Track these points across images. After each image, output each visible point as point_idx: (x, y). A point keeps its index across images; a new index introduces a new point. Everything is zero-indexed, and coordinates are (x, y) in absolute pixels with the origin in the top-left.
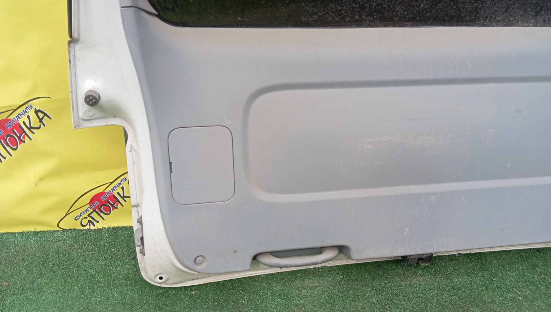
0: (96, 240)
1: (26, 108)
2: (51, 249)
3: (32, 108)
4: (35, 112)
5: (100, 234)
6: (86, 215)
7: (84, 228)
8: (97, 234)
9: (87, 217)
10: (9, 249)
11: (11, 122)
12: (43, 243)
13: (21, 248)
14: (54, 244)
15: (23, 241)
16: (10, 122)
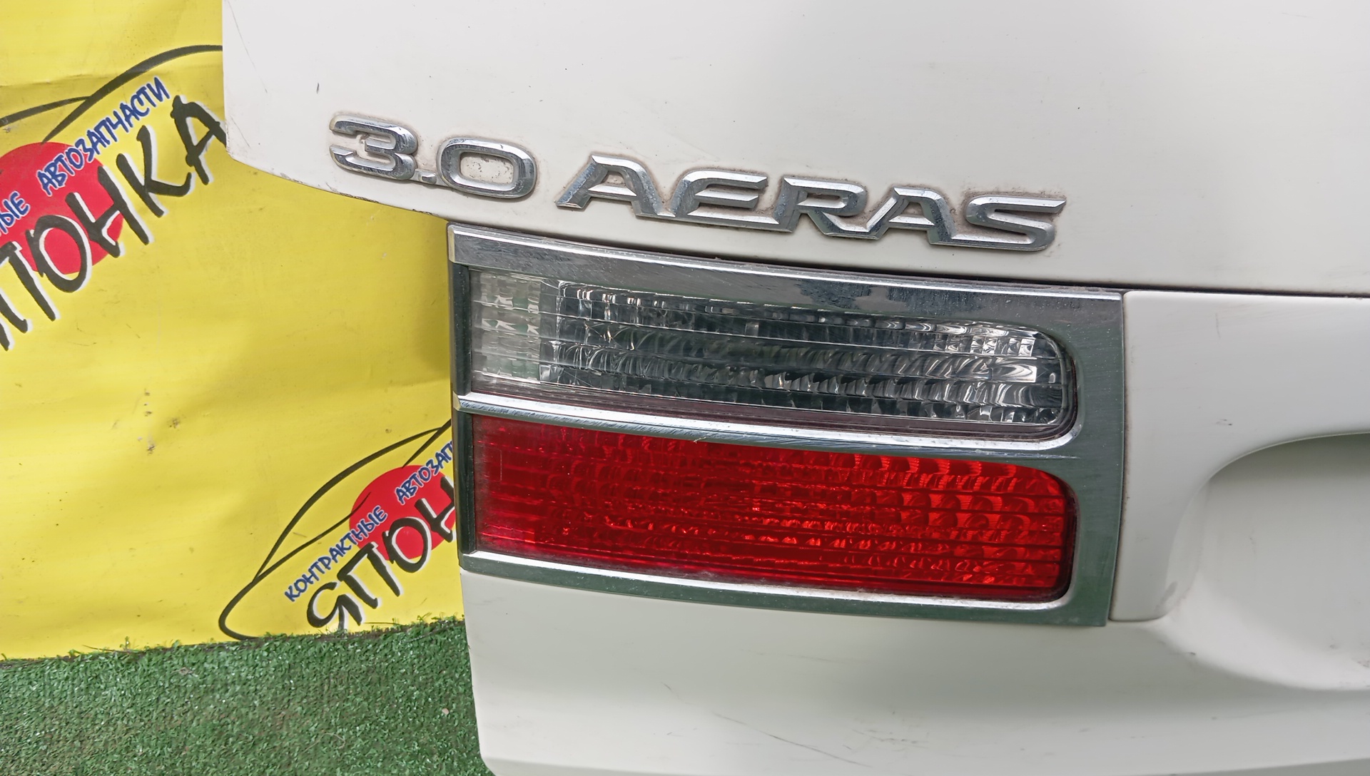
0: (375, 676)
1: (137, 96)
2: (194, 724)
3: (164, 96)
4: (172, 115)
5: (386, 651)
6: (331, 575)
7: (323, 630)
8: (375, 654)
9: (335, 580)
10: (17, 731)
11: (65, 156)
12: (158, 699)
13: (67, 724)
14: (205, 701)
15: (73, 692)
16: (60, 159)
